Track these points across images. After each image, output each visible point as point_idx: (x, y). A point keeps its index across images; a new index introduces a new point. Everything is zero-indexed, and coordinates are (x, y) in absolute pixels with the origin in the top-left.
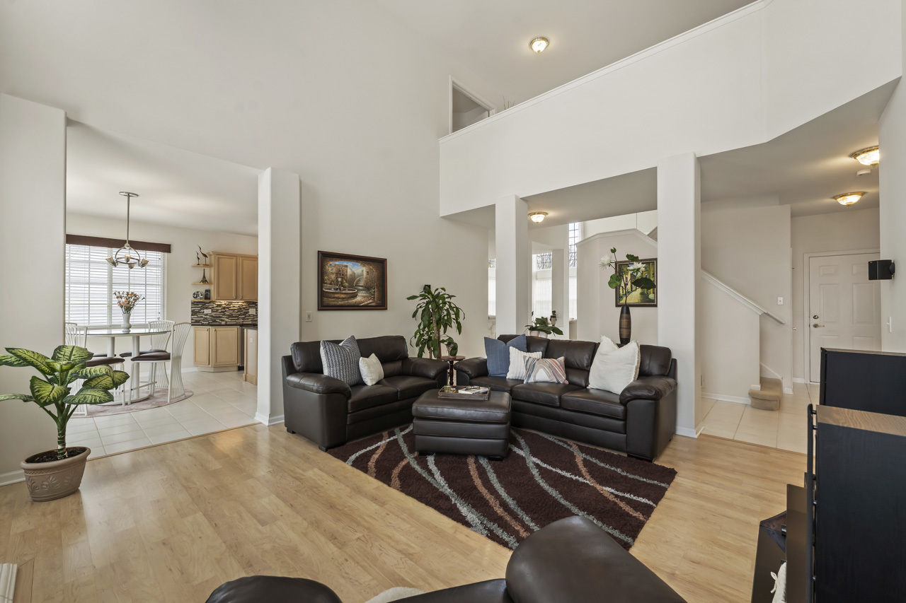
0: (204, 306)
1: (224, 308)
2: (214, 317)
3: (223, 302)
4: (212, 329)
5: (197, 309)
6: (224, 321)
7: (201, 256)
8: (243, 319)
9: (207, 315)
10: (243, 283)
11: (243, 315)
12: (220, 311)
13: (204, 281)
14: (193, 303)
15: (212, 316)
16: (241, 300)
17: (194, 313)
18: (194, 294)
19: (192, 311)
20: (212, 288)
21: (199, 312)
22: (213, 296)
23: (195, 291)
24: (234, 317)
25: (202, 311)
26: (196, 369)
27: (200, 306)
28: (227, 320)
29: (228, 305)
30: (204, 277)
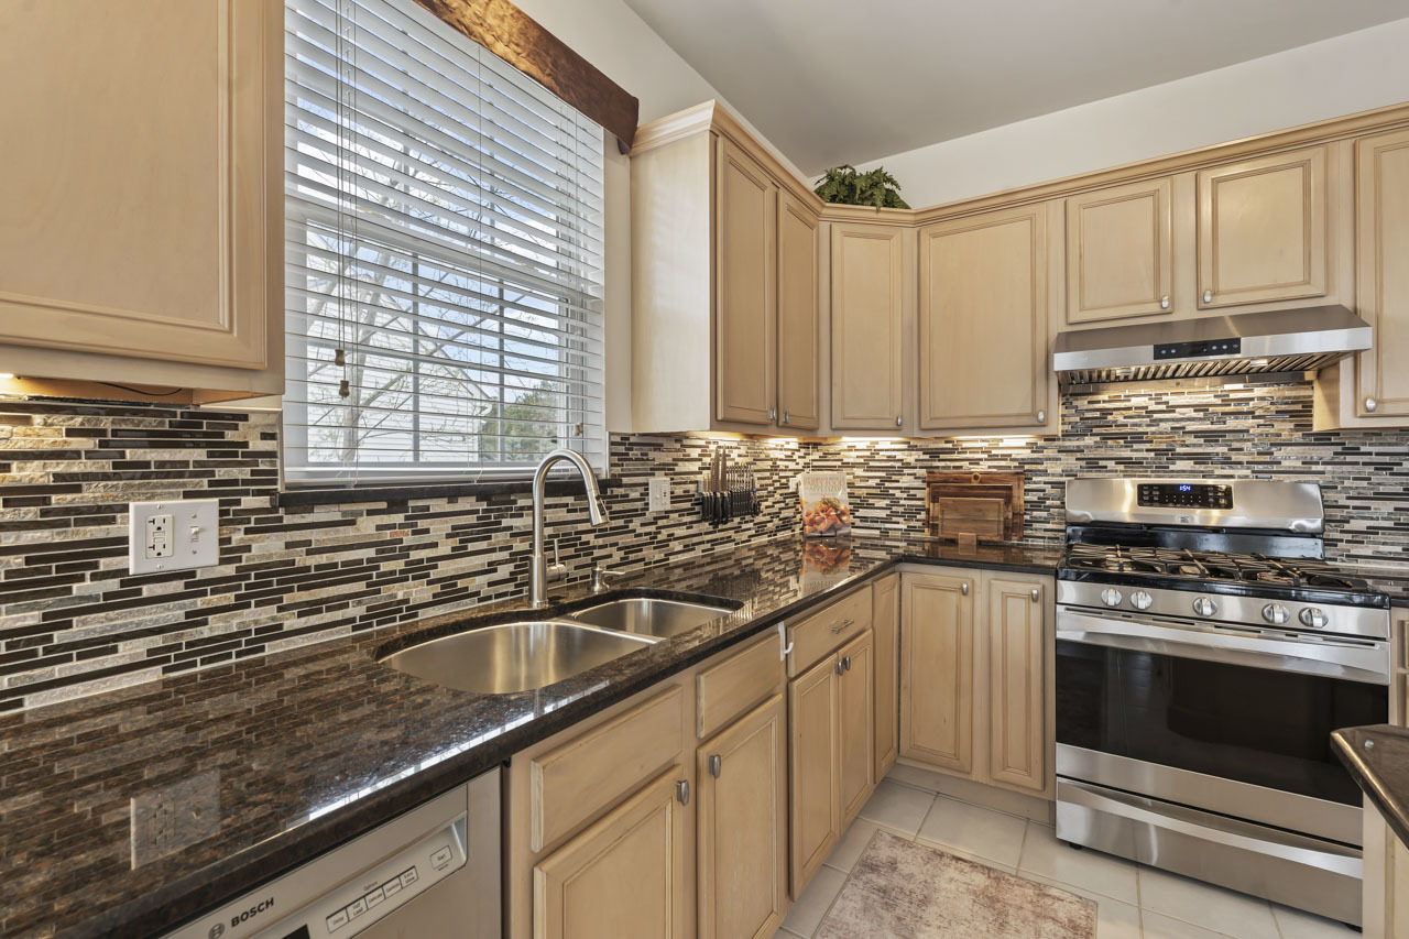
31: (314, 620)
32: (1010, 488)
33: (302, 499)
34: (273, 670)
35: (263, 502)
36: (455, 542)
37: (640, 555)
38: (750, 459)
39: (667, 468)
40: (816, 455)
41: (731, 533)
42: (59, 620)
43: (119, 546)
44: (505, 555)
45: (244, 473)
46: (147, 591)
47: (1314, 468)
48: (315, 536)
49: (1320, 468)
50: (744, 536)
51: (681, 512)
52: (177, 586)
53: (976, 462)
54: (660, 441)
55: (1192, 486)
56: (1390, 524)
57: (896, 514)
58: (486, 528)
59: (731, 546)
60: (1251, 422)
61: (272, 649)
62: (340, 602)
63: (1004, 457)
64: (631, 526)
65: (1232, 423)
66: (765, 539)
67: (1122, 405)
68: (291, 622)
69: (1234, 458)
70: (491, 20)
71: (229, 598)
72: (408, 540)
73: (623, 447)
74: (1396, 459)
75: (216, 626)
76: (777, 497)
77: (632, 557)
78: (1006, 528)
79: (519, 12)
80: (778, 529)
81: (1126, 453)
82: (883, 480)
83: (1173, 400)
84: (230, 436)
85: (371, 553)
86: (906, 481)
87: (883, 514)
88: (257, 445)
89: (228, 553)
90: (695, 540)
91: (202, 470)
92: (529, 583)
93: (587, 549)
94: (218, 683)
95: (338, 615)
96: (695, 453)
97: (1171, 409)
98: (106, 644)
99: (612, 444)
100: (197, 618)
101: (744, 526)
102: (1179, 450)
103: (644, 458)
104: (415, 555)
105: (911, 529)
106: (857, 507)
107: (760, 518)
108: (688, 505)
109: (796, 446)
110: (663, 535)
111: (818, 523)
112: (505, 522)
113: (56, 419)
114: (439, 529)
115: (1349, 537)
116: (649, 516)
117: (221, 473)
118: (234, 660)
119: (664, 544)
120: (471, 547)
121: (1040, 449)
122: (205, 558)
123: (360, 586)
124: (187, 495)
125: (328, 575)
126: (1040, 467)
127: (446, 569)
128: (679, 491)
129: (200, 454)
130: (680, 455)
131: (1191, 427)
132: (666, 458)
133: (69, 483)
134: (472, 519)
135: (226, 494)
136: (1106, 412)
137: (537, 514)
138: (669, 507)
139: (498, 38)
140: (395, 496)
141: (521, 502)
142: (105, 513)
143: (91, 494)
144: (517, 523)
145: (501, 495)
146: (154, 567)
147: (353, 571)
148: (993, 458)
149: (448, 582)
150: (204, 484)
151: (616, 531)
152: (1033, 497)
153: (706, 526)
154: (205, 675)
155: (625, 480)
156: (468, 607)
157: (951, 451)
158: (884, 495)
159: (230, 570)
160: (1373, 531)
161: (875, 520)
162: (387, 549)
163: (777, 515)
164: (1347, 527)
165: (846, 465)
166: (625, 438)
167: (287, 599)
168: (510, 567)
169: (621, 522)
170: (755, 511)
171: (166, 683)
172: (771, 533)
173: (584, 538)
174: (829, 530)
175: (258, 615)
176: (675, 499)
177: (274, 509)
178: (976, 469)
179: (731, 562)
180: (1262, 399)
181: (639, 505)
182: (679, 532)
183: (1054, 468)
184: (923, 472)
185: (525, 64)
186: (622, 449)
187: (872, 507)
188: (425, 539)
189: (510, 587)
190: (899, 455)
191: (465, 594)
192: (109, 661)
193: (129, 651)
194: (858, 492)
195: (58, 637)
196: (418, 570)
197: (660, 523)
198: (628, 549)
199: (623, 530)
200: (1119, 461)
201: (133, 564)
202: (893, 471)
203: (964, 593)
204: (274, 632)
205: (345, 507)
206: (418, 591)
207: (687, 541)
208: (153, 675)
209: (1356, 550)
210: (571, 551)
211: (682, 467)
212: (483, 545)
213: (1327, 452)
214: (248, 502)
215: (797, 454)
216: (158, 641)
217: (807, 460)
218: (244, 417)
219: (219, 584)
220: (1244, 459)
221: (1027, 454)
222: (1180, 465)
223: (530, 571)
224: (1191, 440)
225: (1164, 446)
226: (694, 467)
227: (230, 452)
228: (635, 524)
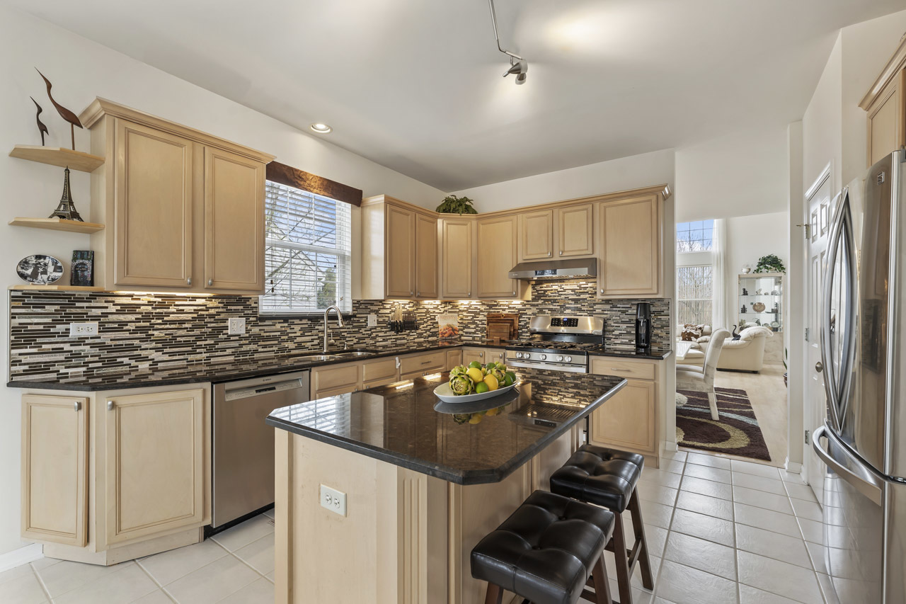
0: (68, 308)
1: (147, 317)
2: (110, 349)
3: (145, 297)
4: (100, 401)
5: (36, 322)
6: (146, 359)
7: (51, 117)
8: (210, 349)
9: (81, 341)
10: (214, 236)
11: (211, 336)
12: (131, 326)
13: (67, 212)
14: (19, 299)
15: (102, 346)
16: (208, 289)
17: (21, 337)
18: (24, 263)
19: (15, 331)
20: (103, 247)
21: (46, 333)
22: (106, 275)
23: (29, 252)
24: (179, 345)
25: (60, 328)
26: (33, 553)
27: (51, 309)
28: (157, 356)
29: (161, 305)
30: (67, 199)
31: (265, 350)
32: (513, 320)
33: (263, 318)
34: (255, 361)
35: (254, 319)
36: (302, 332)
37: (364, 341)
38: (415, 308)
39: (377, 312)
40: (450, 307)
41: (405, 336)
42: (216, 343)
43: (226, 328)
44: (316, 337)
45: (250, 312)
46: (232, 338)
47: (605, 312)
48: (265, 328)
49: (606, 312)
50: (412, 338)
51: (382, 327)
52: (237, 338)
53: (504, 310)
54: (372, 302)
55: (568, 319)
56: (625, 332)
57: (477, 331)
58: (311, 329)
59: (406, 341)
60: (587, 296)
61: (256, 356)
62: (271, 346)
63: (514, 308)
64: (361, 331)
65: (582, 296)
66: (422, 340)
67: (550, 289)
68: (260, 350)
69: (583, 309)
70: (312, 184)
71: (247, 342)
72: (289, 331)
73: (357, 304)
74: (627, 309)
75: (244, 348)
76: (429, 323)
77: (361, 341)
78: (510, 335)
79: (321, 178)
80: (429, 336)
81: (551, 307)
82: (473, 317)
83: (565, 287)
84: (248, 303)
85: (279, 333)
86: (481, 317)
87: (473, 331)
88: (253, 305)
89: (248, 331)
90: (388, 338)
91: (242, 311)
92: (323, 346)
93: (344, 338)
94: (245, 362)
95: (271, 349)
96: (388, 306)
97: (565, 290)
98: (224, 349)
99: (353, 303)
100: (241, 346)
101: (411, 334)
102: (567, 306)
103: (366, 308)
104: (290, 335)
105: (483, 336)
106: (465, 328)
107: (419, 331)
108: (385, 325)
109: (440, 303)
110: (374, 335)
111: (445, 334)
112: (316, 327)
113: (216, 300)
114: (297, 328)
115: (614, 337)
116: (368, 328)
117: (246, 312)
118: (248, 357)
119: (374, 338)
120: (306, 334)
121: (525, 305)
122: (242, 332)
123: (276, 342)
124: (239, 317)
125: (269, 338)
126: (525, 312)
127: (299, 339)
128: (381, 320)
129: (242, 307)
130: (382, 307)
131: (571, 297)
132: (376, 308)
133: (218, 314)
134: (306, 326)
135: (247, 317)
136: (545, 291)
137: (325, 326)
138: (376, 325)
139: (315, 188)
140: (286, 318)
141: (321, 322)
142: (225, 320)
143: (222, 316)
144: (320, 327)
145: (315, 319)
146: (233, 333)
147: (275, 338)
148: (510, 308)
149: (299, 343)
150: (242, 314)
151: (355, 332)
152: (522, 323)
153: (393, 333)
154: (243, 359)
155: (358, 316)
156: (306, 351)
157: (496, 305)
158: (474, 323)
159: (247, 335)
160: (621, 334)
161: (470, 333)
162: (283, 333)
163: (429, 330)
164: (614, 333)
165: (460, 311)
166: (358, 301)
167: (259, 343)
168: (318, 341)
169: (357, 329)
170: (417, 328)
171: (235, 360)
172: (425, 337)
173: (343, 334)
174: (449, 336)
175: (253, 347)
176: (379, 322)
177: (257, 321)
178: (504, 312)
179: (405, 347)
180: (591, 287)
181: (364, 324)
182: (380, 334)
183: (529, 312)
184: (486, 314)
185: (323, 193)
186: (357, 305)
187: (469, 328)
188: (293, 331)
189: (318, 347)
190: (479, 307)
191: (304, 348)
192: (225, 353)
193: (229, 351)
194: (464, 322)
195: (216, 346)
196: (291, 339)
197: (372, 331)
198: (360, 339)
199: (358, 332)
200: (549, 309)
201: (229, 332)
202: (476, 314)
203: (481, 357)
204: (256, 351)
205: (273, 321)
206: (291, 345)
207: (384, 338)
208: (232, 358)
209: (617, 341)
210: (338, 338)
211: (382, 311)
212: (310, 334)
213: (608, 307)
214: (251, 319)
215: (440, 306)
216: (233, 350)
217: (446, 309)
218: (250, 298)
219: (246, 338)
220: (585, 309)
221: (520, 307)
222: (567, 311)
223: (323, 343)
224: (570, 302)
225: (562, 304)
226: (388, 311)
227: (247, 307)
228: (363, 330)
